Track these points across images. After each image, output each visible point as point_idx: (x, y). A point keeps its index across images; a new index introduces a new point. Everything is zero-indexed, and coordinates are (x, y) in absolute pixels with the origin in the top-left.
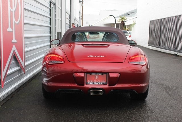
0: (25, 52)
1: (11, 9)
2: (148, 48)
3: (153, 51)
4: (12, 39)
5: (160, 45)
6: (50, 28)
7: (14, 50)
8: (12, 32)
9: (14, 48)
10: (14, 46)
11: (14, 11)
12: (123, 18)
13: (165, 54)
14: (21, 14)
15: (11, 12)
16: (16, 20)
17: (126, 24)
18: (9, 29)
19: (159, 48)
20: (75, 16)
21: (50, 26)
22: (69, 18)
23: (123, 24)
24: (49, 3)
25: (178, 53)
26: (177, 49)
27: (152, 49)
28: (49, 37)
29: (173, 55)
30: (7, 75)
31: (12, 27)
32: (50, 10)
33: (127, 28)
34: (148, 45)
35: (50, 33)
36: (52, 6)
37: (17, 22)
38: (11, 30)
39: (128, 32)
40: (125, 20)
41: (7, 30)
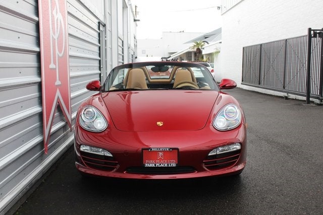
0: (71, 99)
1: (54, 36)
2: (241, 87)
3: (249, 93)
4: (55, 80)
5: (259, 84)
6: (100, 61)
7: (58, 97)
8: (56, 69)
9: (58, 94)
10: (58, 91)
11: (58, 38)
12: (198, 44)
13: (269, 97)
14: (66, 42)
15: (54, 40)
16: (60, 52)
17: (204, 52)
18: (52, 66)
19: (258, 87)
20: (129, 42)
21: (99, 58)
22: (121, 46)
23: (199, 52)
24: (98, 24)
25: (289, 94)
26: (287, 88)
27: (247, 89)
28: (98, 75)
29: (280, 99)
30: (51, 134)
31: (55, 63)
32: (99, 34)
33: (205, 59)
34: (242, 84)
35: (100, 70)
36: (101, 28)
37: (61, 55)
38: (54, 67)
39: (209, 64)
40: (202, 46)
41: (50, 67)
